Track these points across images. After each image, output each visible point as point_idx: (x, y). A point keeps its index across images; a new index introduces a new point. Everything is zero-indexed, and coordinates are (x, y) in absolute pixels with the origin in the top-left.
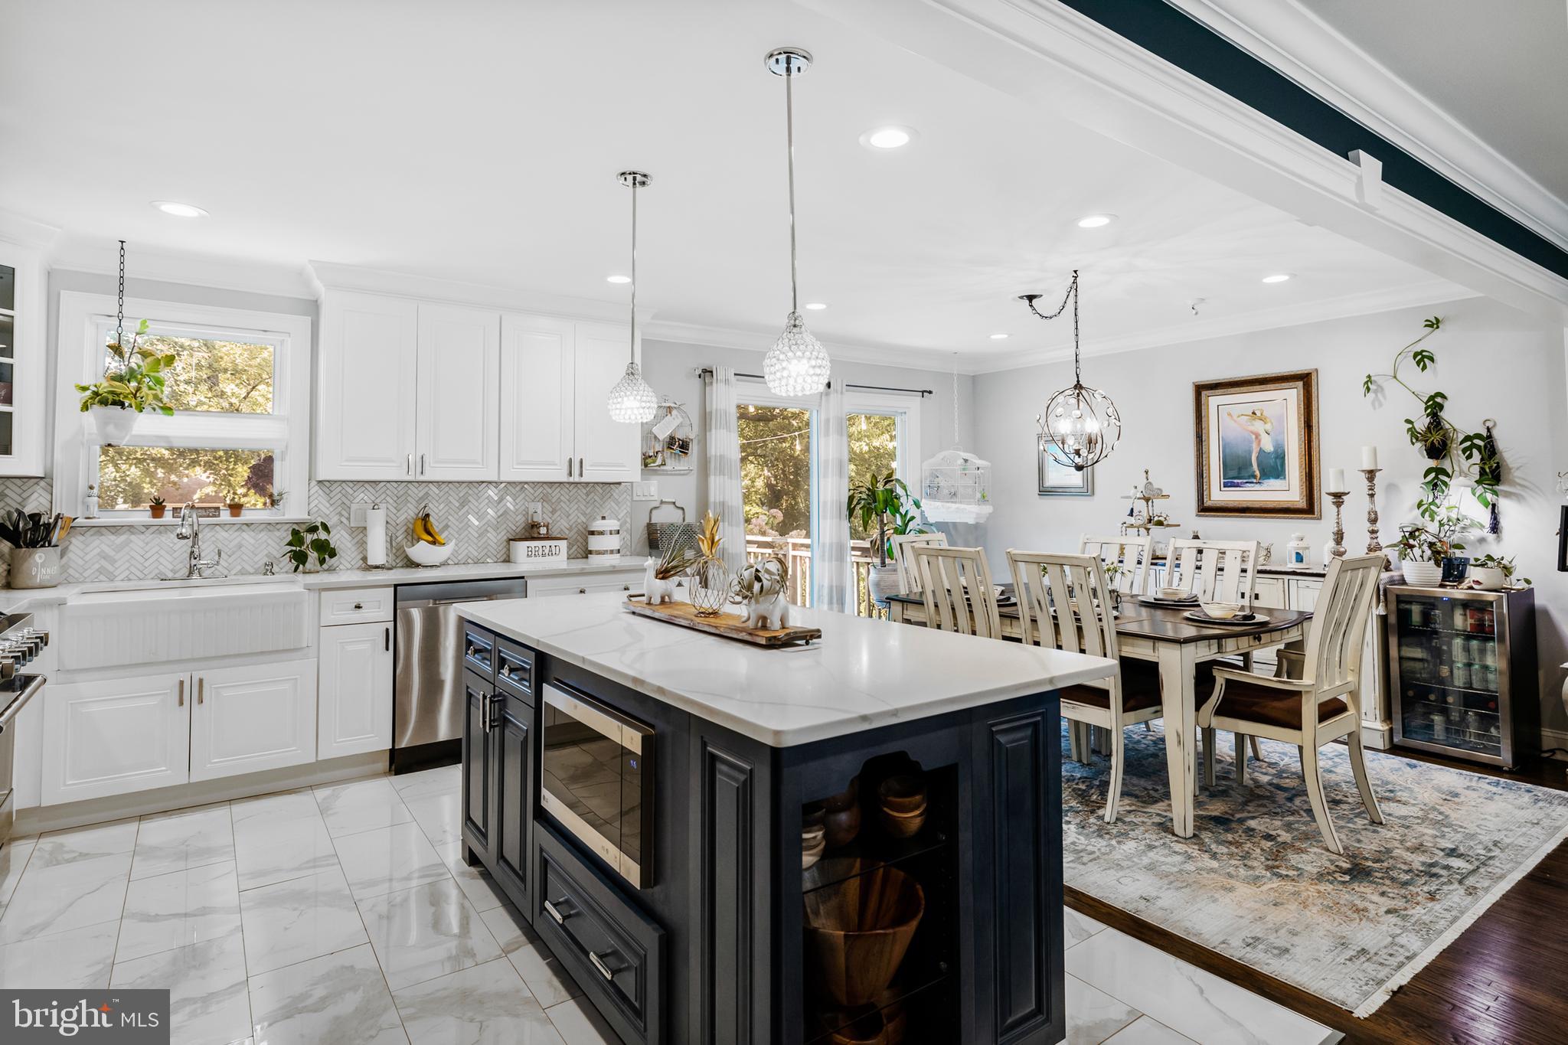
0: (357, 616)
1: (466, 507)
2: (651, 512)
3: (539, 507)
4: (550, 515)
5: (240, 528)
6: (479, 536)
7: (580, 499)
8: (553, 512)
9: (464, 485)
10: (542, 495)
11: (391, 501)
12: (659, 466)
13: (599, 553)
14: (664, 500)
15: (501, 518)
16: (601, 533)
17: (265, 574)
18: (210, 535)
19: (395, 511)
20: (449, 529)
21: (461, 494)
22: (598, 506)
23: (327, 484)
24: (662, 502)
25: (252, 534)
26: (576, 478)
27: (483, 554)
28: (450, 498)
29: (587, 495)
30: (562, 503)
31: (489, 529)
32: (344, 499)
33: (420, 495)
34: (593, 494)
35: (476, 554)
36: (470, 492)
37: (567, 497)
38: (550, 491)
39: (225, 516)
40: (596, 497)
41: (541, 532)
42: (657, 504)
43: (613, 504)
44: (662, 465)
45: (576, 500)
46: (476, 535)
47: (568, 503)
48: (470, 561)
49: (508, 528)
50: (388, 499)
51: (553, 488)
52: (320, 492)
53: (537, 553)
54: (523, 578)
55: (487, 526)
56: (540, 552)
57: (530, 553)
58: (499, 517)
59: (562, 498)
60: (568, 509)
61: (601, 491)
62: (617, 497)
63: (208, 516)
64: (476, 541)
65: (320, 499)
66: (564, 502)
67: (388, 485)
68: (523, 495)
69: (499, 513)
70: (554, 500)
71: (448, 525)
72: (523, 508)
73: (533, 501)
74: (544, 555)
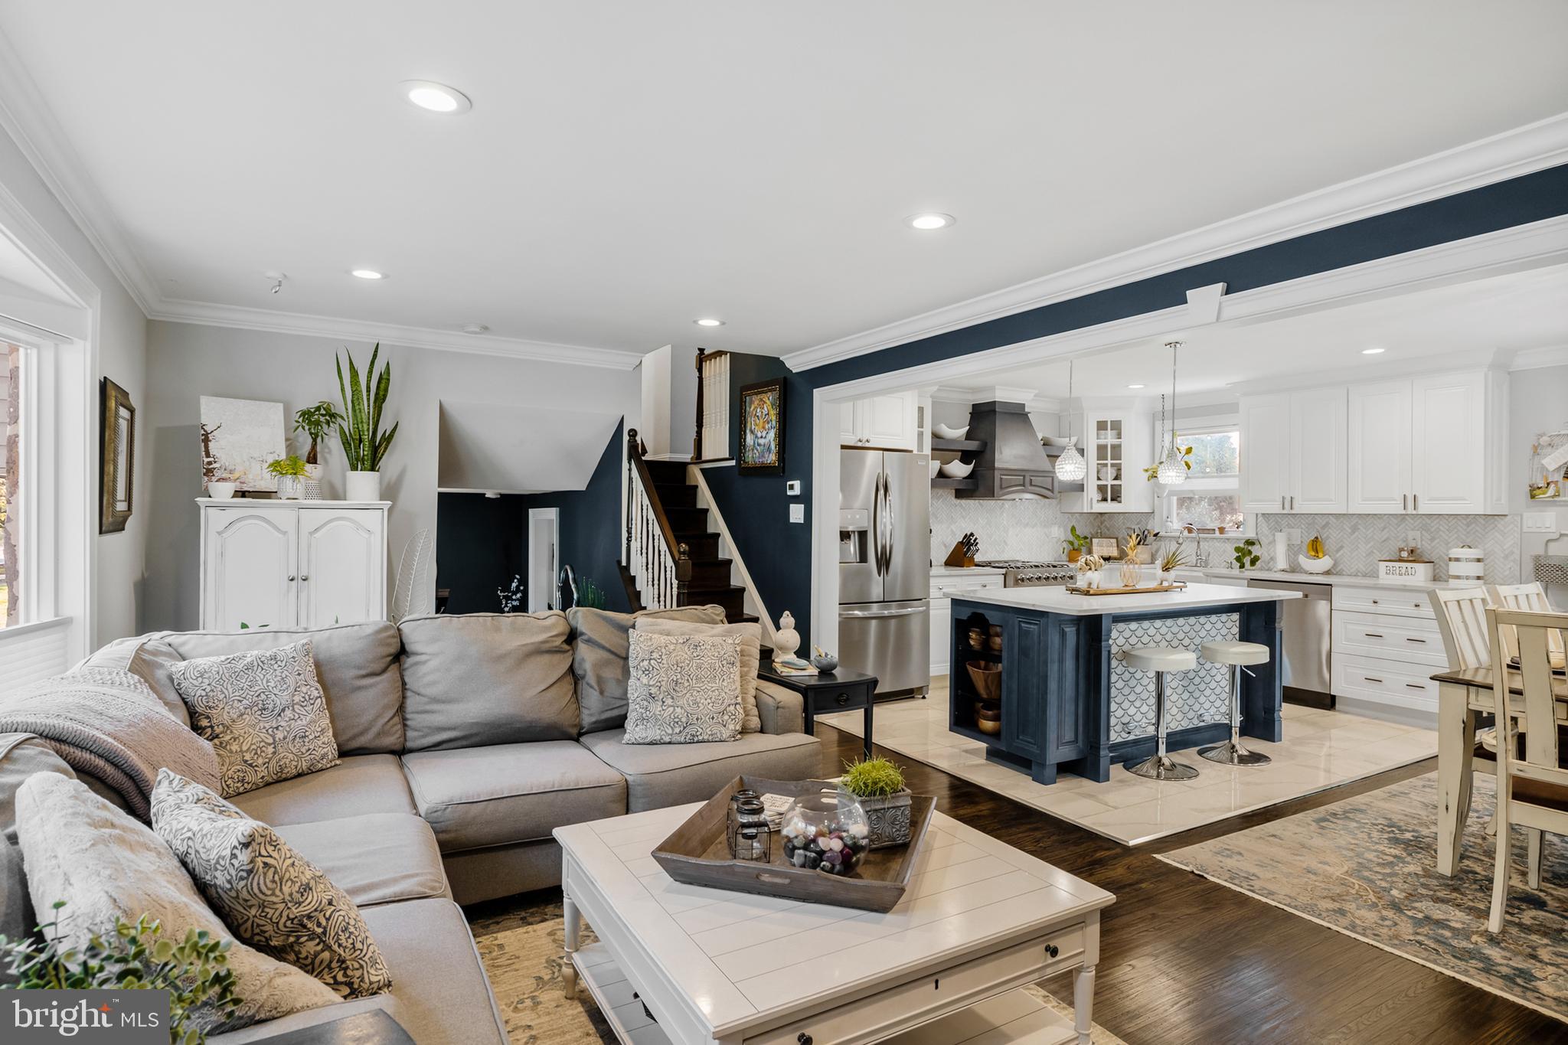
1: (1357, 533)
2: (1547, 543)
3: (1418, 535)
4: (1429, 542)
5: (1224, 541)
7: (1461, 529)
8: (1433, 539)
9: (1355, 516)
10: (1421, 525)
12: (1551, 498)
13: (1458, 577)
14: (1564, 532)
15: (1385, 542)
16: (1457, 560)
18: (1211, 543)
19: (1306, 534)
20: (1344, 549)
21: (1352, 524)
22: (1480, 535)
23: (1267, 516)
24: (1561, 534)
25: (1230, 545)
27: (1368, 570)
28: (1345, 526)
29: (1468, 525)
30: (1441, 533)
31: (1375, 551)
32: (1276, 526)
33: (1323, 523)
34: (1473, 525)
35: (1364, 569)
36: (1360, 522)
37: (1447, 527)
38: (1429, 522)
39: (1217, 533)
40: (1477, 528)
42: (1554, 536)
43: (1498, 534)
44: (1557, 496)
45: (1456, 530)
46: (1364, 555)
47: (1448, 533)
48: (1359, 574)
49: (1391, 551)
50: (1303, 526)
51: (1432, 519)
52: (1264, 520)
54: (1331, 585)
56: (1398, 573)
58: (1382, 542)
59: (1441, 527)
60: (1447, 538)
61: (1484, 523)
62: (1502, 528)
63: (1210, 533)
64: (1364, 559)
65: (1263, 525)
66: (1443, 532)
67: (1303, 516)
68: (1404, 525)
69: (1383, 539)
70: (1433, 530)
71: (1344, 545)
72: (1404, 535)
73: (1413, 530)
74: (1400, 575)
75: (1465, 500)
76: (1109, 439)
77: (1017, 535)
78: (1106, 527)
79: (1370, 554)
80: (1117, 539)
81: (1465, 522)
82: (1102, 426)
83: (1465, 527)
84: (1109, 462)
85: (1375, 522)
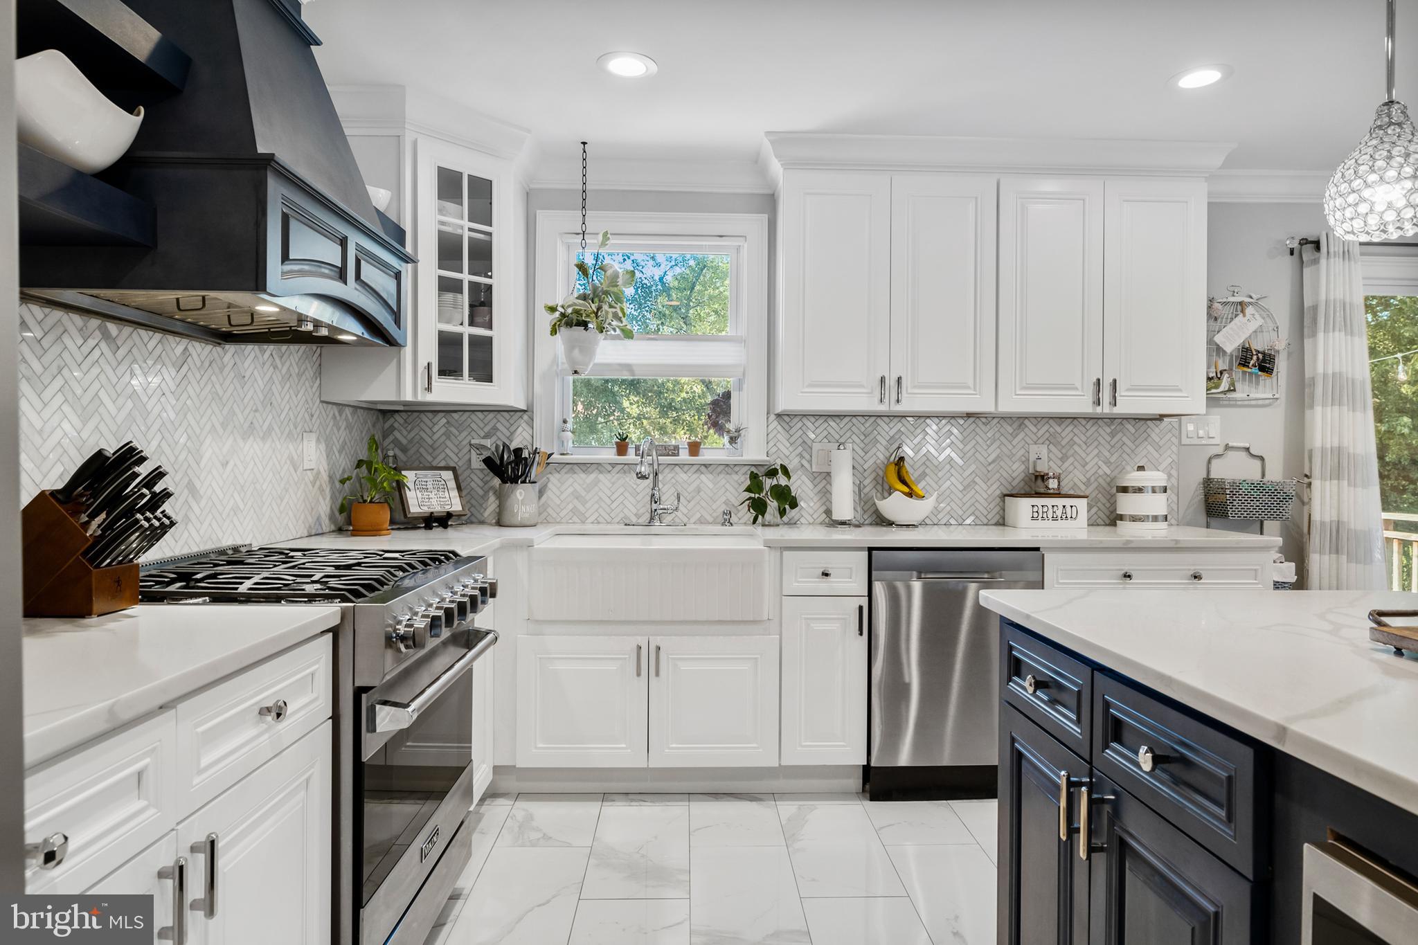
0: (824, 586)
2: (1209, 462)
3: (1043, 451)
4: (1060, 463)
5: (698, 469)
6: (964, 489)
7: (1103, 442)
8: (1064, 459)
10: (1047, 435)
11: (857, 440)
12: (1224, 392)
13: (1134, 519)
14: (1231, 444)
15: (992, 466)
16: (1140, 490)
17: (723, 524)
18: (672, 475)
19: (863, 454)
20: (927, 478)
22: (1129, 451)
23: (787, 419)
24: (1227, 447)
25: (710, 476)
26: (1105, 409)
29: (1113, 435)
30: (1076, 447)
31: (977, 480)
32: (804, 437)
33: (892, 433)
34: (1120, 435)
35: (960, 513)
37: (1084, 439)
38: (1059, 429)
39: (684, 456)
40: (1124, 439)
41: (1050, 486)
42: (1220, 450)
43: (1149, 447)
44: (1229, 390)
45: (1096, 443)
46: (961, 488)
47: (1084, 447)
48: (952, 523)
49: (1002, 480)
50: (854, 437)
51: (1063, 426)
52: (779, 428)
53: (1045, 515)
54: (1037, 549)
55: (974, 475)
56: (1050, 515)
57: (1036, 515)
58: (990, 464)
59: (1076, 439)
60: (1084, 455)
61: (1133, 430)
62: (1157, 439)
63: (668, 455)
64: (960, 495)
65: (779, 436)
66: (1079, 446)
67: (854, 420)
68: (1022, 435)
69: (990, 459)
70: (1063, 443)
71: (927, 471)
72: (1022, 452)
73: (1035, 443)
74: (1055, 519)
75: (1180, 390)
76: (461, 224)
77: (225, 464)
78: (396, 443)
79: (969, 485)
80: (454, 470)
81: (1108, 430)
82: (449, 184)
83: (1108, 438)
84: (466, 277)
85: (978, 430)
